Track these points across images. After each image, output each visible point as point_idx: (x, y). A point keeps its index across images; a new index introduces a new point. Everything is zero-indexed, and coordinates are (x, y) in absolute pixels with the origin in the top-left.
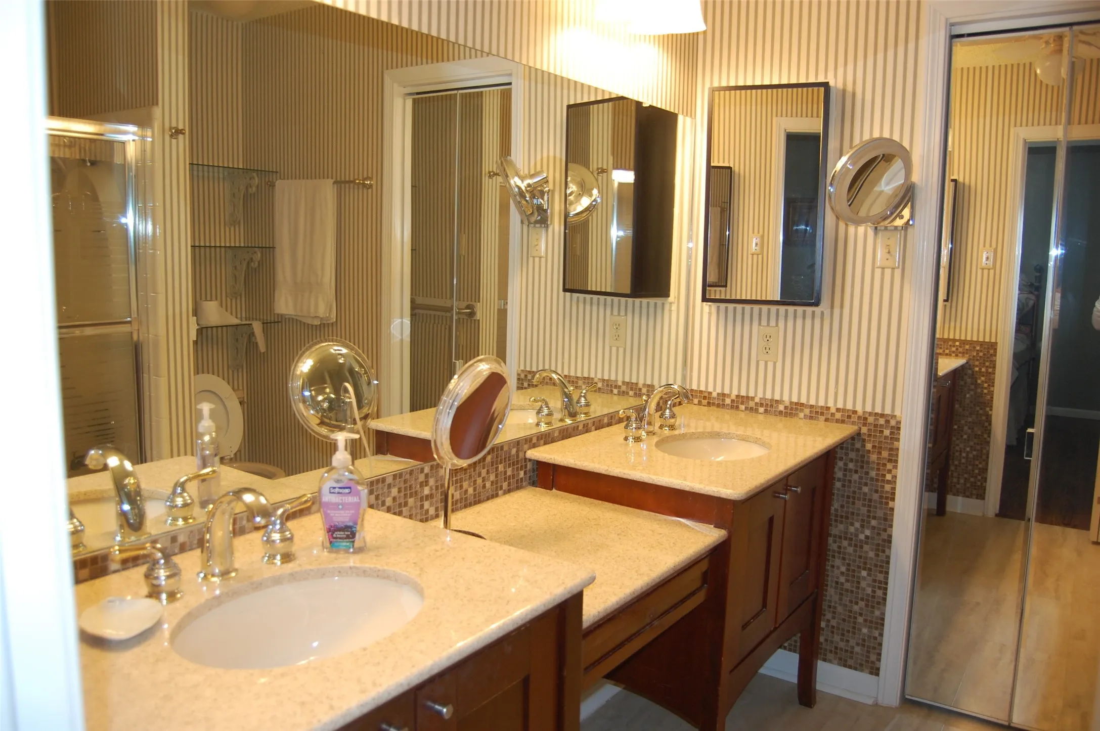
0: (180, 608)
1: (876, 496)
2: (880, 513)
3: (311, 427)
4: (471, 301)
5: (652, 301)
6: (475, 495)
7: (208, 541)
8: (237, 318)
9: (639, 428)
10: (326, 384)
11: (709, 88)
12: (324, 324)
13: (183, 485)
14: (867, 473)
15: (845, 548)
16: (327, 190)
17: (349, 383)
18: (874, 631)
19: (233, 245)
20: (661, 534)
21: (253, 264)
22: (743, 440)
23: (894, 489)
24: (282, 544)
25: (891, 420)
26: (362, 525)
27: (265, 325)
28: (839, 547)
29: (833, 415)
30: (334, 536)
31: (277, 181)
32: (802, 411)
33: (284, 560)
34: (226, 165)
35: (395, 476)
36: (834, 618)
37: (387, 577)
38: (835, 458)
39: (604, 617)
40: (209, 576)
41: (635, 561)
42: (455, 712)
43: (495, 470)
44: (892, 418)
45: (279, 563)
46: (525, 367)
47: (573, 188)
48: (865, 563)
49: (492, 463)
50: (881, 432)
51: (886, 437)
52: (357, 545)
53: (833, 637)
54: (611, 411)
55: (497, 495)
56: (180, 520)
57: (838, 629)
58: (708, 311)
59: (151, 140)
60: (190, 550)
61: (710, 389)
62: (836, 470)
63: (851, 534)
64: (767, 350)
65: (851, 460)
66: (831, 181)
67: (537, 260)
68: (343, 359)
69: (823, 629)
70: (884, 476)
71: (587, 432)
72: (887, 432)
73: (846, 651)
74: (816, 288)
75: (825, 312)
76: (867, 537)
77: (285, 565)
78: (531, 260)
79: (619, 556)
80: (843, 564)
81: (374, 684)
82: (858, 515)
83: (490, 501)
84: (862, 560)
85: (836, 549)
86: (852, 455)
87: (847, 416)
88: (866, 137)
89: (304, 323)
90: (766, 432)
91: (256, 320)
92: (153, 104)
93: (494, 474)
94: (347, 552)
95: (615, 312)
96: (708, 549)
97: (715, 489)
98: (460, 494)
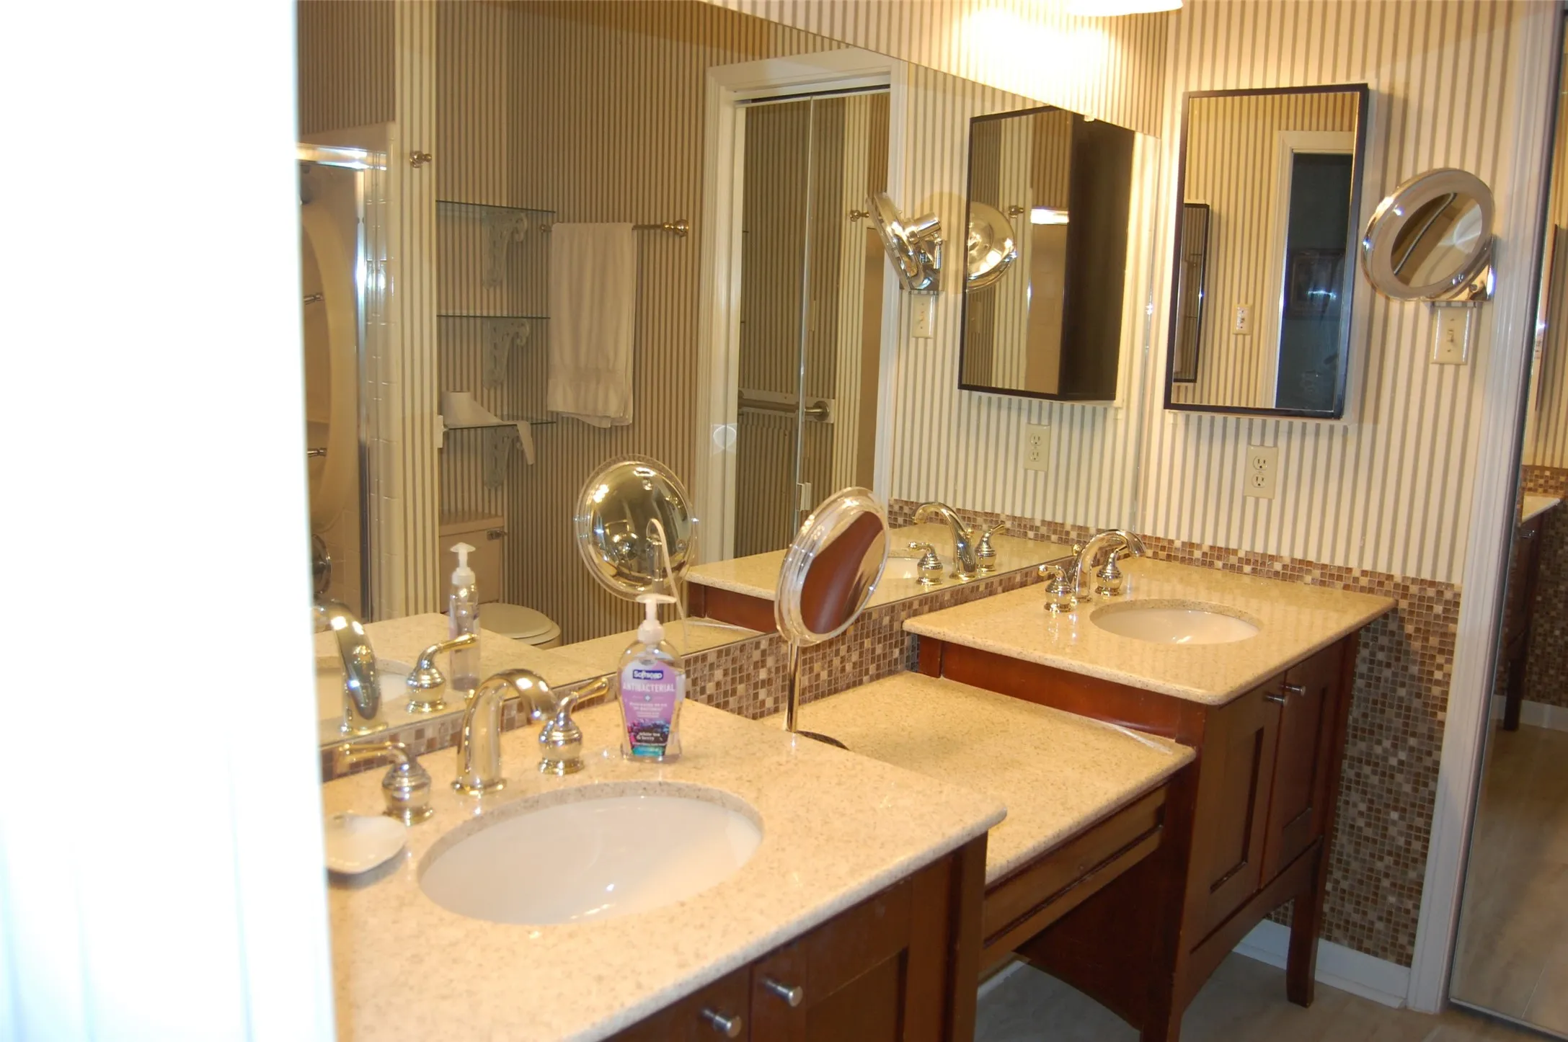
0: (429, 831)
1: (1417, 703)
2: (1422, 729)
3: (606, 581)
4: (823, 397)
5: (1089, 405)
6: (830, 682)
7: (467, 738)
8: (496, 415)
9: (1067, 592)
10: (625, 518)
11: (1184, 94)
12: (616, 427)
13: (430, 658)
14: (1405, 668)
15: (1367, 777)
16: (624, 238)
17: (657, 518)
18: (1405, 900)
19: (492, 314)
20: (1097, 749)
21: (519, 341)
22: (1221, 613)
23: (1446, 693)
24: (567, 747)
25: (1445, 592)
26: (677, 724)
27: (534, 426)
28: (1358, 775)
29: (1356, 580)
30: (638, 737)
31: (554, 226)
32: (1308, 572)
33: (568, 769)
34: (484, 203)
35: (720, 653)
36: (1345, 878)
37: (711, 800)
38: (1358, 643)
39: (1016, 868)
40: (468, 788)
41: (1060, 788)
42: (806, 997)
43: (858, 647)
44: (1446, 589)
45: (561, 773)
46: (900, 494)
47: (976, 238)
48: (1397, 800)
49: (856, 636)
50: (1430, 608)
51: (1437, 617)
52: (668, 751)
53: (1343, 906)
54: (1025, 564)
55: (861, 683)
56: (427, 705)
57: (1351, 894)
58: (1171, 421)
59: (384, 169)
60: (440, 749)
61: (1172, 536)
62: (1358, 661)
63: (1377, 757)
64: (1259, 480)
65: (1382, 648)
66: (1368, 233)
67: (921, 341)
68: (649, 485)
69: (1328, 893)
70: (1431, 673)
71: (990, 595)
72: (1438, 609)
73: (1362, 927)
74: (1338, 391)
75: (1350, 428)
76: (1401, 763)
77: (569, 777)
78: (912, 340)
79: (1037, 780)
80: (1363, 801)
81: (697, 956)
82: (1389, 729)
83: (851, 690)
84: (1392, 796)
85: (1353, 778)
86: (1384, 640)
87: (1378, 582)
88: (1423, 168)
89: (589, 425)
90: (1254, 603)
91: (522, 419)
92: (388, 120)
93: (857, 652)
94: (654, 760)
95: (1034, 420)
96: (1166, 775)
97: (1178, 687)
98: (810, 679)
